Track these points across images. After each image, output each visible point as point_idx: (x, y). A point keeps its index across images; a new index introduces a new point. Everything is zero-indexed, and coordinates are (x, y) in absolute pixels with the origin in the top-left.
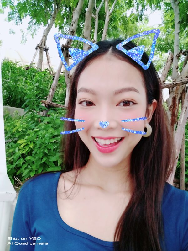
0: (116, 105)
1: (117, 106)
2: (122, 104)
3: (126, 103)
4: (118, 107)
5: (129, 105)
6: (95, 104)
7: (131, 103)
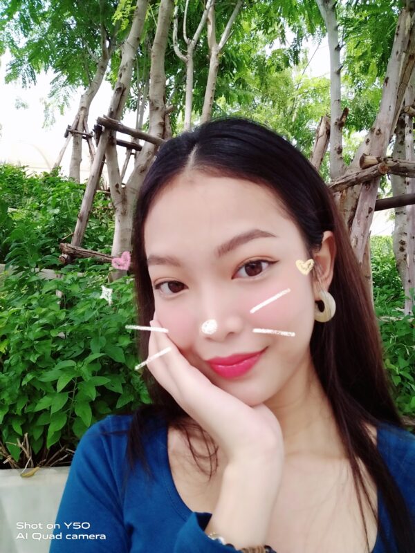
0: (230, 277)
1: (233, 278)
2: (243, 272)
3: (253, 267)
4: (235, 280)
5: (261, 271)
6: (188, 285)
7: (264, 265)
